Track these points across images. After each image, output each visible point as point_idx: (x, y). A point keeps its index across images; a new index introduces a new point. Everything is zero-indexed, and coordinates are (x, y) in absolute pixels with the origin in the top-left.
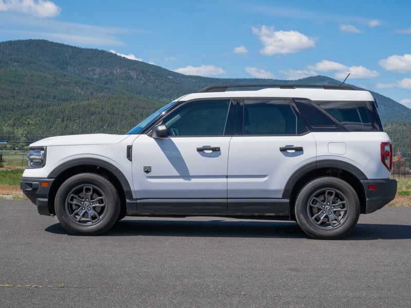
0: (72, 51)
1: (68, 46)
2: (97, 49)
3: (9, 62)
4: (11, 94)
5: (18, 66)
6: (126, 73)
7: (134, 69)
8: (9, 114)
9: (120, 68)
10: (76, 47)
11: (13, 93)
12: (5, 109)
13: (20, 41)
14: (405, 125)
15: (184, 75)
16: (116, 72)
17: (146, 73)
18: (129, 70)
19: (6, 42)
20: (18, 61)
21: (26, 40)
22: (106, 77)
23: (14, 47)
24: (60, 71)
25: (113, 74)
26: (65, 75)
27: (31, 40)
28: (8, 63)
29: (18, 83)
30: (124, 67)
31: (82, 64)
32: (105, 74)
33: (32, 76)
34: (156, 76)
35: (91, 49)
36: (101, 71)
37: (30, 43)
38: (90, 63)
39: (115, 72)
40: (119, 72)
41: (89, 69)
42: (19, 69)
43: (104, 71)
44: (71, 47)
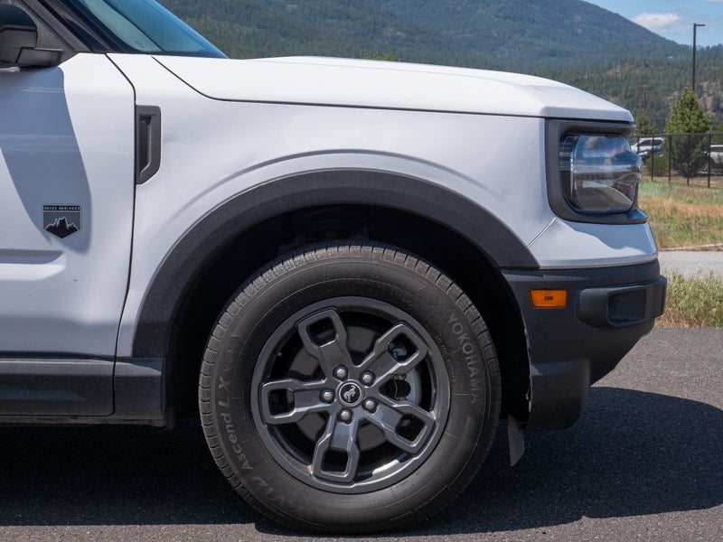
14: (647, 66)
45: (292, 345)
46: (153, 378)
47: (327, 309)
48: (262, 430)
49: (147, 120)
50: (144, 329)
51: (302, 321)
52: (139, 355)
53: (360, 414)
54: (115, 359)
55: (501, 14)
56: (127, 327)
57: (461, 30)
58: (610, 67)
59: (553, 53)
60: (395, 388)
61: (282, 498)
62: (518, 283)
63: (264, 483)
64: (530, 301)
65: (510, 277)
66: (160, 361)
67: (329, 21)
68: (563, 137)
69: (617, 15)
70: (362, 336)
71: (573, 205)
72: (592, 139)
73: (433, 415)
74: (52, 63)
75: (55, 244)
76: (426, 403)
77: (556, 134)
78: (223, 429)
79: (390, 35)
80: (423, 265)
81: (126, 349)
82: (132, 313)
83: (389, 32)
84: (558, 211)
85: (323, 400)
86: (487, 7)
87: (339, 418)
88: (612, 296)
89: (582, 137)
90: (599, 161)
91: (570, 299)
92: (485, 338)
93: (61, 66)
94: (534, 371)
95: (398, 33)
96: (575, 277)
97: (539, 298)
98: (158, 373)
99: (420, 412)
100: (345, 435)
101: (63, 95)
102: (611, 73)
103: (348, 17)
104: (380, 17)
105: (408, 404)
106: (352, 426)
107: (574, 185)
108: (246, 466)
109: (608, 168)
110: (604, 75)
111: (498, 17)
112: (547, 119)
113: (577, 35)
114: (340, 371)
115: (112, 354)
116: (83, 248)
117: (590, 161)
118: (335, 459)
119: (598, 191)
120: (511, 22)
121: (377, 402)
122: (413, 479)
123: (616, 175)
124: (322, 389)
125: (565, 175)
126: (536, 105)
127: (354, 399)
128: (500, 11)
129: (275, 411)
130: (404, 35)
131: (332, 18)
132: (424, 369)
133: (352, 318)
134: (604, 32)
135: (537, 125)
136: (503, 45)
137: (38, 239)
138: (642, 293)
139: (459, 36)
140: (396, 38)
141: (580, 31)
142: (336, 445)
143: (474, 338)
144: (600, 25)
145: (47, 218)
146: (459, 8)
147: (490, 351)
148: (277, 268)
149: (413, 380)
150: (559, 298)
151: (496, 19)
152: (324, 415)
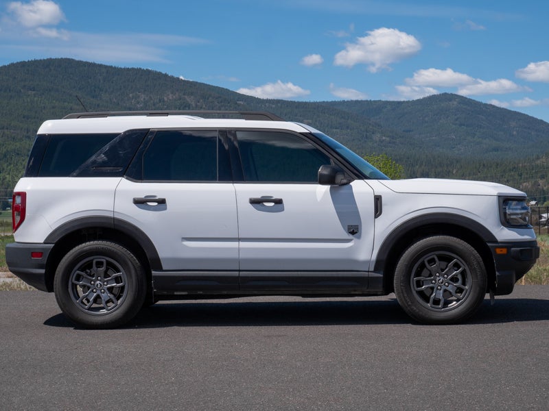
0: (107, 72)
1: (100, 66)
2: (140, 69)
3: (22, 90)
4: (25, 134)
5: (34, 95)
6: (180, 99)
7: (192, 94)
8: (23, 160)
9: (172, 93)
10: (111, 67)
11: (28, 133)
12: (18, 154)
13: (36, 61)
15: (260, 99)
16: (168, 98)
17: (208, 99)
18: (184, 94)
19: (18, 63)
20: (34, 88)
21: (44, 60)
22: (154, 105)
23: (28, 70)
24: (92, 99)
25: (164, 101)
26: (98, 105)
27: (51, 59)
28: (20, 91)
29: (35, 118)
30: (177, 90)
31: (121, 89)
32: (152, 102)
33: (53, 108)
34: (221, 102)
35: (133, 69)
36: (147, 98)
37: (49, 64)
38: (132, 88)
39: (166, 99)
40: (171, 98)
41: (131, 95)
42: (36, 99)
43: (150, 97)
44: (106, 67)
45: (423, 266)
46: (380, 277)
47: (433, 255)
48: (414, 292)
49: (378, 199)
50: (378, 261)
51: (426, 259)
52: (376, 270)
53: (444, 287)
54: (368, 272)
55: (457, 122)
56: (372, 262)
57: (428, 135)
58: (538, 158)
59: (496, 149)
60: (454, 279)
61: (421, 313)
62: (492, 246)
63: (415, 309)
64: (495, 251)
65: (489, 244)
66: (382, 272)
67: (334, 130)
68: (504, 202)
69: (542, 121)
70: (443, 264)
71: (508, 222)
72: (514, 203)
73: (467, 287)
74: (348, 183)
75: (351, 237)
76: (464, 283)
77: (502, 201)
78: (402, 293)
79: (377, 139)
80: (462, 241)
81: (372, 269)
82: (374, 257)
83: (377, 137)
84: (503, 224)
85: (432, 283)
86: (447, 118)
87: (437, 289)
88: (521, 250)
89: (510, 202)
90: (516, 209)
91: (508, 251)
92: (482, 263)
93: (351, 184)
94: (497, 273)
95: (384, 138)
96: (509, 244)
97: (498, 251)
98: (382, 276)
99: (462, 286)
100: (439, 294)
101: (352, 193)
102: (538, 162)
103: (348, 128)
104: (371, 127)
105: (459, 284)
106: (441, 291)
107: (508, 217)
108: (410, 303)
109: (519, 212)
110: (533, 164)
111: (455, 124)
112: (499, 196)
113: (513, 135)
114: (437, 274)
115: (367, 270)
116: (359, 237)
117: (513, 209)
118: (436, 302)
119: (515, 219)
120: (465, 128)
121: (449, 284)
122: (461, 307)
123: (521, 214)
124: (432, 280)
125: (505, 213)
126: (495, 192)
127: (442, 283)
128: (456, 120)
129: (418, 287)
130: (388, 139)
131: (336, 128)
132: (463, 274)
133: (441, 258)
134: (533, 133)
135: (496, 198)
136: (459, 144)
137: (346, 236)
138: (531, 250)
139: (428, 139)
140: (382, 141)
141: (515, 133)
142: (437, 297)
143: (479, 263)
144: (529, 128)
145: (349, 229)
146: (426, 119)
147: (484, 267)
148: (414, 245)
149: (460, 277)
150: (504, 251)
151: (454, 126)
152: (432, 288)
